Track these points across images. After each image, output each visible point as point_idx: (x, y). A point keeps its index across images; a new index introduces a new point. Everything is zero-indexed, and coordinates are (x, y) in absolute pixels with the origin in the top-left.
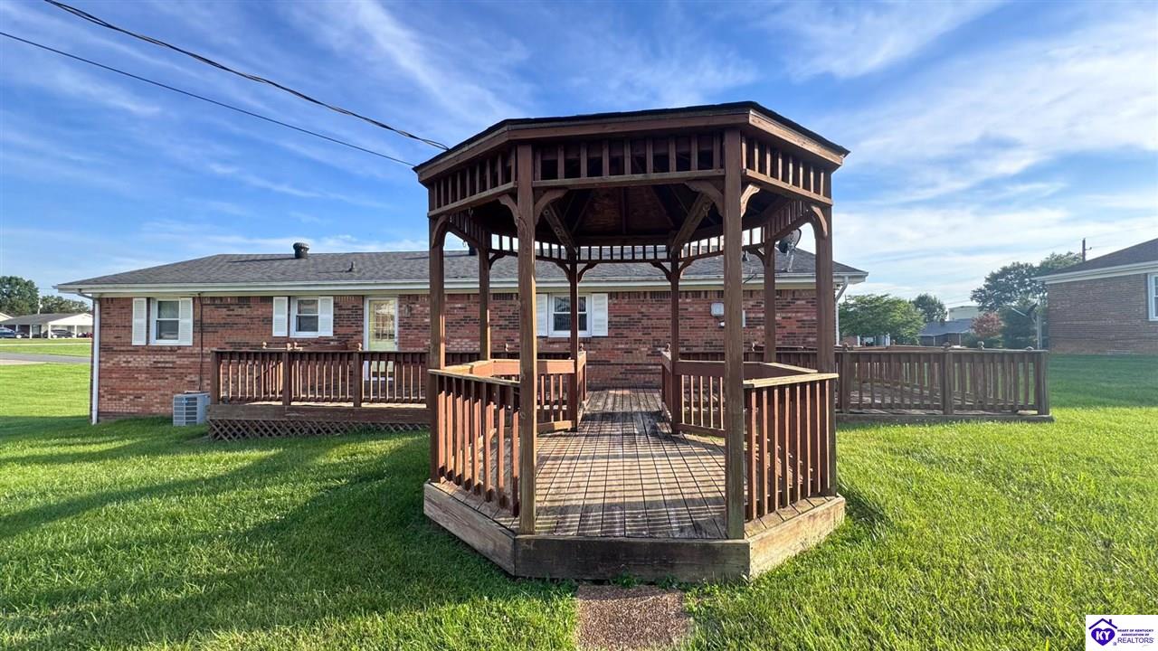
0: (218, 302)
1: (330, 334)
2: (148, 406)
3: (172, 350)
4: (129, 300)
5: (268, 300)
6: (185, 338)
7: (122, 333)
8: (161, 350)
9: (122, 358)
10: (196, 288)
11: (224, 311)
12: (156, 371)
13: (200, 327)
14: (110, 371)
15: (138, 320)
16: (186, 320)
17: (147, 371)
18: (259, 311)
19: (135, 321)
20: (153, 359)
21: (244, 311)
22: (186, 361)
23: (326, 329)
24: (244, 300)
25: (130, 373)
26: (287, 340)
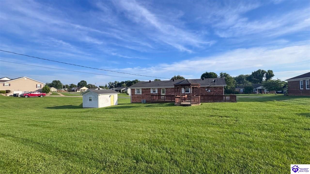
0: (144, 89)
1: (157, 93)
2: (137, 101)
3: (139, 95)
4: (135, 89)
5: (150, 89)
6: (141, 93)
7: (134, 93)
8: (138, 95)
9: (134, 96)
10: (142, 88)
11: (145, 90)
12: (138, 97)
13: (142, 92)
14: (133, 97)
15: (136, 91)
16: (141, 91)
17: (137, 97)
18: (149, 90)
19: (135, 91)
20: (137, 96)
21: (147, 90)
22: (141, 96)
23: (157, 92)
24: (147, 89)
25: (135, 98)
26: (152, 94)
